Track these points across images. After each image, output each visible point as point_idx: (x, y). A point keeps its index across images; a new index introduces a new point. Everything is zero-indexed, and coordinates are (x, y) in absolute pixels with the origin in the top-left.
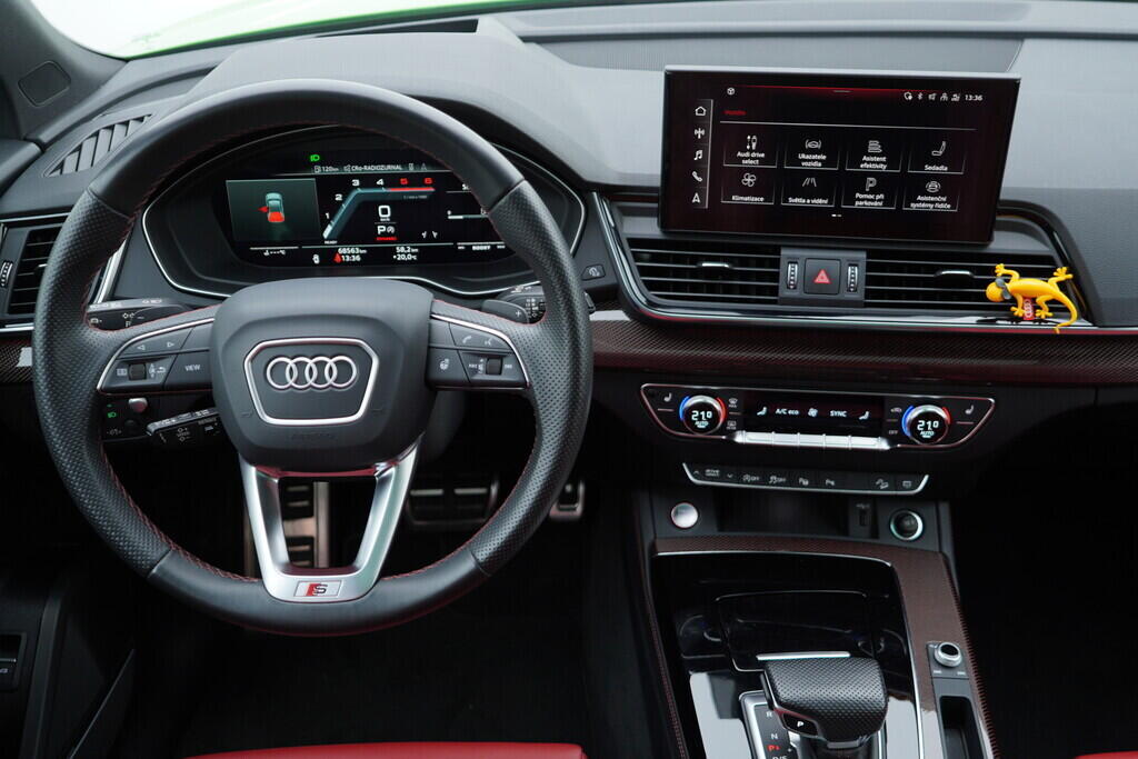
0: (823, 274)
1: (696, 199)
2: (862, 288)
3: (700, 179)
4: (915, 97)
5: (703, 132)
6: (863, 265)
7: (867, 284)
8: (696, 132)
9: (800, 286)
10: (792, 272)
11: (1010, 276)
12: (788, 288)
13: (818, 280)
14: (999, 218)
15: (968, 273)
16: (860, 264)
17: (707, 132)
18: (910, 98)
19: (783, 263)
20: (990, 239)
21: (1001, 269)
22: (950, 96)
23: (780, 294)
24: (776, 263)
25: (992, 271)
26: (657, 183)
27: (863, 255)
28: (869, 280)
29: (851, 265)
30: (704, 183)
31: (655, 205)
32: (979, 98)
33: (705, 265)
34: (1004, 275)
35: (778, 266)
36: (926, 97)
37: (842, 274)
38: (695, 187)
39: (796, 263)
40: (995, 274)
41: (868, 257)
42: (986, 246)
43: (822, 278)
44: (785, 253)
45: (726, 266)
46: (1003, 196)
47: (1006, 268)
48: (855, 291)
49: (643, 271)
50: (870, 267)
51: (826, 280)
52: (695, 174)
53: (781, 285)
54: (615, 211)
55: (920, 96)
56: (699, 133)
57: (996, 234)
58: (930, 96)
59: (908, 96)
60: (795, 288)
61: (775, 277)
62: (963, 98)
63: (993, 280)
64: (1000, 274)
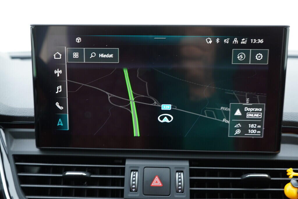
0: (157, 179)
1: (60, 123)
2: (188, 189)
3: (61, 108)
4: (214, 41)
5: (61, 72)
6: (187, 171)
7: (191, 186)
9: (140, 189)
10: (134, 178)
12: (131, 191)
13: (154, 184)
14: (283, 135)
15: (266, 176)
16: (185, 171)
17: (64, 71)
19: (127, 170)
20: (278, 149)
21: (291, 172)
22: (240, 40)
23: (125, 196)
24: (122, 171)
25: (285, 174)
26: (32, 113)
27: (186, 164)
28: (193, 183)
29: (177, 171)
30: (65, 110)
31: (33, 130)
32: (261, 41)
33: (68, 173)
34: (294, 177)
35: (123, 173)
36: (222, 41)
37: (172, 179)
38: (59, 114)
39: (137, 171)
40: (288, 176)
41: (190, 166)
42: (275, 154)
43: (157, 182)
44: (128, 163)
45: (84, 174)
46: (285, 118)
47: (294, 171)
48: (182, 192)
49: (22, 180)
50: (192, 173)
51: (159, 184)
52: (57, 104)
53: (126, 188)
54: (9, 135)
57: (283, 147)
58: (225, 40)
60: (136, 191)
61: (121, 182)
62: (249, 41)
63: (289, 181)
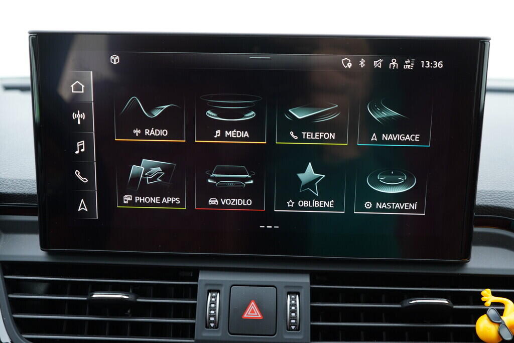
0: (253, 306)
1: (82, 207)
2: (307, 324)
3: (84, 180)
4: (356, 64)
5: (83, 116)
6: (306, 293)
7: (313, 319)
8: (74, 116)
9: (223, 324)
10: (213, 304)
11: (502, 304)
12: (208, 326)
13: (248, 315)
14: (477, 230)
15: (445, 302)
16: (302, 292)
17: (88, 116)
18: (350, 65)
19: (201, 291)
20: (467, 256)
21: (488, 296)
22: (401, 63)
23: (197, 335)
24: (192, 292)
25: (478, 299)
27: (305, 280)
28: (316, 314)
29: (289, 293)
30: (90, 183)
31: (36, 218)
32: (439, 65)
33: (96, 295)
34: (493, 304)
35: (194, 296)
36: (369, 63)
37: (279, 305)
38: (80, 191)
39: (218, 291)
41: (312, 283)
42: (462, 264)
43: (252, 312)
44: (203, 277)
45: (125, 297)
46: (479, 201)
47: (494, 294)
48: (298, 329)
50: (315, 295)
51: (257, 315)
52: (78, 173)
53: (198, 321)
55: (362, 63)
56: (79, 116)
57: (475, 251)
58: (375, 63)
59: (346, 62)
60: (216, 327)
61: (190, 311)
62: (417, 65)
64: (488, 304)
